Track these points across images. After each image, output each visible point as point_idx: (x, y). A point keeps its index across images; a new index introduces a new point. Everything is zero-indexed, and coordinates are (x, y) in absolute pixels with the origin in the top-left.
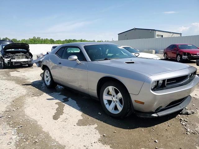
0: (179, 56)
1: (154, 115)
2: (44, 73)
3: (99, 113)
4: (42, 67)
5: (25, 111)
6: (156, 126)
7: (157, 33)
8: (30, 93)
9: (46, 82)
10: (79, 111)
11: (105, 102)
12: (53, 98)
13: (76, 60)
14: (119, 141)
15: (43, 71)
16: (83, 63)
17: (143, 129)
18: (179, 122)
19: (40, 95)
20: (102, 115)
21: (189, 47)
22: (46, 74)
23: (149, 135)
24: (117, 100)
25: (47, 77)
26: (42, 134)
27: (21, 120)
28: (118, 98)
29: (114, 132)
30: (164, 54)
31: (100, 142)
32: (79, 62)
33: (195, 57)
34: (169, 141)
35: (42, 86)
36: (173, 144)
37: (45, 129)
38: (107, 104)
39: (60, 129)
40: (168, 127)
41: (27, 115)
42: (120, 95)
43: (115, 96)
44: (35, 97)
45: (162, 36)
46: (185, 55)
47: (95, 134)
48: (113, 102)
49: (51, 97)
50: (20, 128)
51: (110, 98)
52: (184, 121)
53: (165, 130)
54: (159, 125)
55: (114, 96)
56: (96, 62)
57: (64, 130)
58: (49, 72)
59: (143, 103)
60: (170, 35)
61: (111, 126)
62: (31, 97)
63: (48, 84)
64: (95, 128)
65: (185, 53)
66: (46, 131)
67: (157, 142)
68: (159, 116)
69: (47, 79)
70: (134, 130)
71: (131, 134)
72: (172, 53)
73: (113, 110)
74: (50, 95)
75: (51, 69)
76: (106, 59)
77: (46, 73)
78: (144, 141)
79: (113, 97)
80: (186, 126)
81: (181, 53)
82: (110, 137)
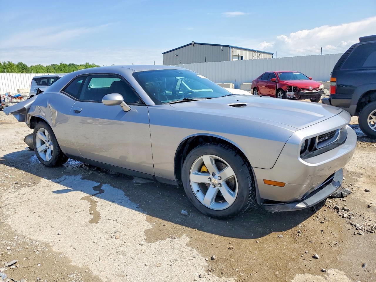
0: (280, 92)
1: (301, 205)
2: (34, 135)
3: (183, 212)
4: (29, 123)
5: (10, 224)
6: (300, 225)
7: (234, 52)
8: (9, 182)
9: (41, 155)
10: (138, 212)
11: (195, 188)
12: (66, 188)
13: (119, 103)
14: (247, 266)
15: (32, 131)
16: (136, 109)
17: (281, 235)
18: (335, 213)
19: (35, 184)
20: (189, 214)
21: (295, 77)
22: (39, 136)
23: (297, 246)
24: (221, 182)
25: (43, 143)
26: (72, 276)
27: (9, 248)
28: (224, 178)
29: (229, 249)
30: (252, 90)
31: (210, 273)
32: (126, 107)
33: (307, 93)
34: (338, 253)
35: (32, 164)
36: (346, 258)
37: (77, 262)
38: (198, 191)
39: (111, 257)
40: (322, 224)
41: (19, 232)
42: (229, 172)
43: (217, 175)
44: (24, 190)
45: (242, 57)
46: (290, 90)
47: (192, 258)
48: (211, 186)
49: (60, 187)
50: (14, 267)
51: (204, 179)
52: (343, 209)
53: (319, 231)
54: (305, 223)
55: (214, 175)
56: (166, 107)
57: (121, 256)
58: (47, 133)
59: (282, 185)
60: (255, 55)
61: (217, 236)
62: (13, 190)
63: (48, 158)
64: (188, 245)
65: (291, 87)
66: (80, 266)
67: (318, 257)
68: (309, 206)
69: (44, 147)
70: (264, 238)
71: (263, 249)
72: (266, 87)
73: (213, 203)
74: (59, 183)
75: (55, 126)
76: (186, 100)
77: (41, 134)
78: (293, 259)
79: (211, 176)
80: (350, 219)
81: (284, 88)
82: (225, 260)
